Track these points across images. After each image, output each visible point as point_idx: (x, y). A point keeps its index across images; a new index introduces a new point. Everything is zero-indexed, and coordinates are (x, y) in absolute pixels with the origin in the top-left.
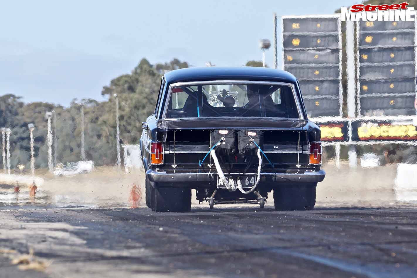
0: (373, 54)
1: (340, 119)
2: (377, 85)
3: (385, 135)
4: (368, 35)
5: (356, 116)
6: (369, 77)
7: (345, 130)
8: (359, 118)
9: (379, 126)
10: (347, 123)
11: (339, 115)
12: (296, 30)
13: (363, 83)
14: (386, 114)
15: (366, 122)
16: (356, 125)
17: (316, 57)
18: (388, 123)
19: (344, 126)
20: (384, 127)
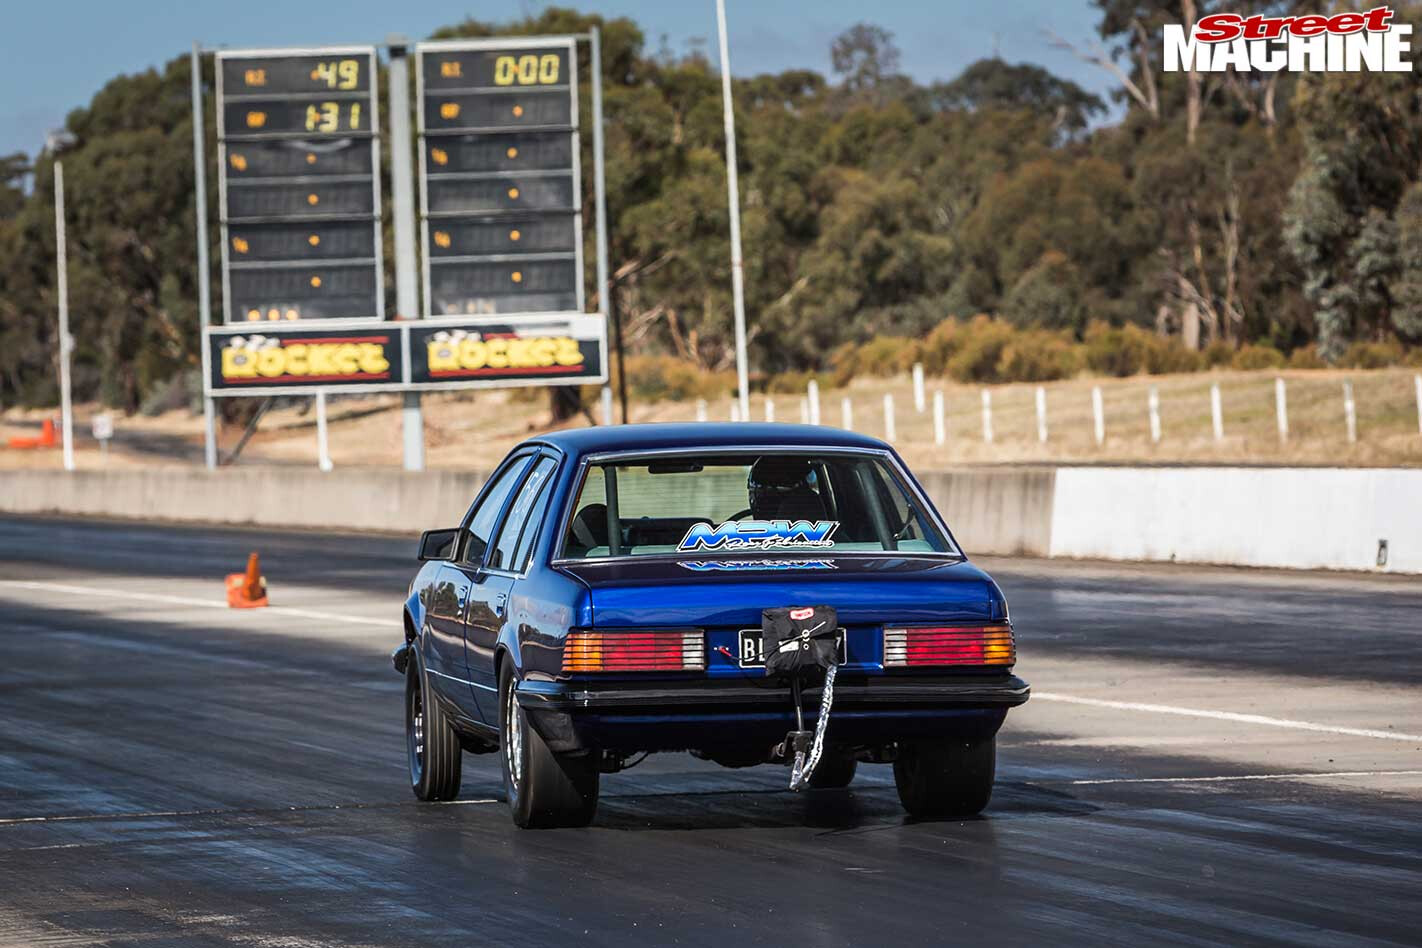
0: (464, 150)
1: (376, 322)
2: (476, 232)
3: (498, 362)
4: (448, 100)
5: (421, 315)
6: (453, 209)
7: (392, 353)
8: (430, 321)
9: (483, 340)
10: (397, 332)
11: (373, 313)
12: (255, 89)
13: (436, 225)
14: (500, 310)
15: (449, 330)
16: (421, 338)
17: (311, 159)
18: (506, 331)
19: (390, 343)
20: (498, 343)
